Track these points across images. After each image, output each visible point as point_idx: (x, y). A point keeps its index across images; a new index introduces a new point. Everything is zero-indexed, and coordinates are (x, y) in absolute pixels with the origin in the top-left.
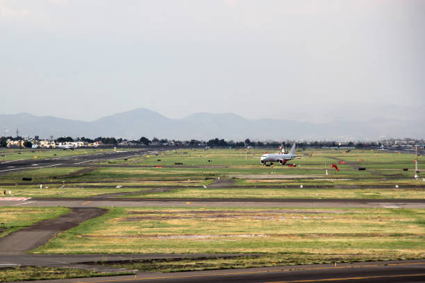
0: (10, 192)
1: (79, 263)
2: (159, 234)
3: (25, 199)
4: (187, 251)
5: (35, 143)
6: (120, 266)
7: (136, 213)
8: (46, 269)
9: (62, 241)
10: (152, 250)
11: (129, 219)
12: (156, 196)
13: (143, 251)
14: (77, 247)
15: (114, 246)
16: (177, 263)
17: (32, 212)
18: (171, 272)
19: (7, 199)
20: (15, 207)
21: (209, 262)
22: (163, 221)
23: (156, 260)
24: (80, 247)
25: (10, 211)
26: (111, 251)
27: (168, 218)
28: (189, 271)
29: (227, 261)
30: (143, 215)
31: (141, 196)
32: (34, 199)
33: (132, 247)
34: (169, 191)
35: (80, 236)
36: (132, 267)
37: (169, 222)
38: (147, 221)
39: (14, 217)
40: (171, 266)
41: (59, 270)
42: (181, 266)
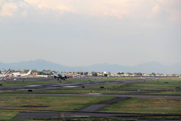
0: (93, 91)
1: (114, 116)
2: (150, 106)
3: (99, 94)
4: (160, 113)
5: (109, 75)
6: (130, 117)
7: (142, 99)
8: (100, 118)
9: (109, 108)
10: (146, 112)
11: (139, 101)
12: (153, 93)
13: (142, 113)
14: (115, 111)
15: (130, 111)
16: (154, 117)
17: (100, 98)
18: (151, 120)
19: (92, 94)
20: (94, 97)
21: (168, 117)
22: (153, 102)
23: (146, 116)
24: (116, 111)
25: (91, 98)
26: (129, 112)
27: (155, 101)
28: (159, 120)
29: (176, 117)
30: (145, 100)
31: (147, 94)
32: (103, 94)
33: (137, 111)
34: (159, 92)
35: (117, 107)
36: (135, 118)
37: (155, 102)
38: (147, 102)
39: (92, 100)
40: (152, 118)
41: (105, 118)
42: (156, 118)
